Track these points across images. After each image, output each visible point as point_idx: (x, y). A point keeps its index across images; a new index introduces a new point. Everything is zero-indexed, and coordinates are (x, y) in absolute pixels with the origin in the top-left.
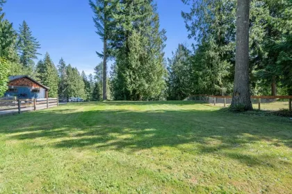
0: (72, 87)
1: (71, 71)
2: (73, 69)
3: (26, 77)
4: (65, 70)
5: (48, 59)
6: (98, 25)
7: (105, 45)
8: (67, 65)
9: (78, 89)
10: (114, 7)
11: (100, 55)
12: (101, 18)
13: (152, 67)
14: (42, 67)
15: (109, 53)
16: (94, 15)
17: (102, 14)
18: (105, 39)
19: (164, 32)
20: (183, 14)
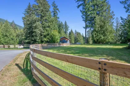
0: (79, 39)
1: (78, 34)
2: (79, 33)
3: (65, 37)
4: (76, 33)
5: (72, 31)
6: (83, 18)
7: (86, 24)
8: (77, 32)
9: (81, 40)
10: (88, 10)
11: (84, 28)
12: (84, 15)
13: (107, 29)
14: (70, 33)
15: (87, 26)
16: (82, 15)
17: (84, 13)
18: (86, 22)
19: (113, 12)
20: (121, 2)
